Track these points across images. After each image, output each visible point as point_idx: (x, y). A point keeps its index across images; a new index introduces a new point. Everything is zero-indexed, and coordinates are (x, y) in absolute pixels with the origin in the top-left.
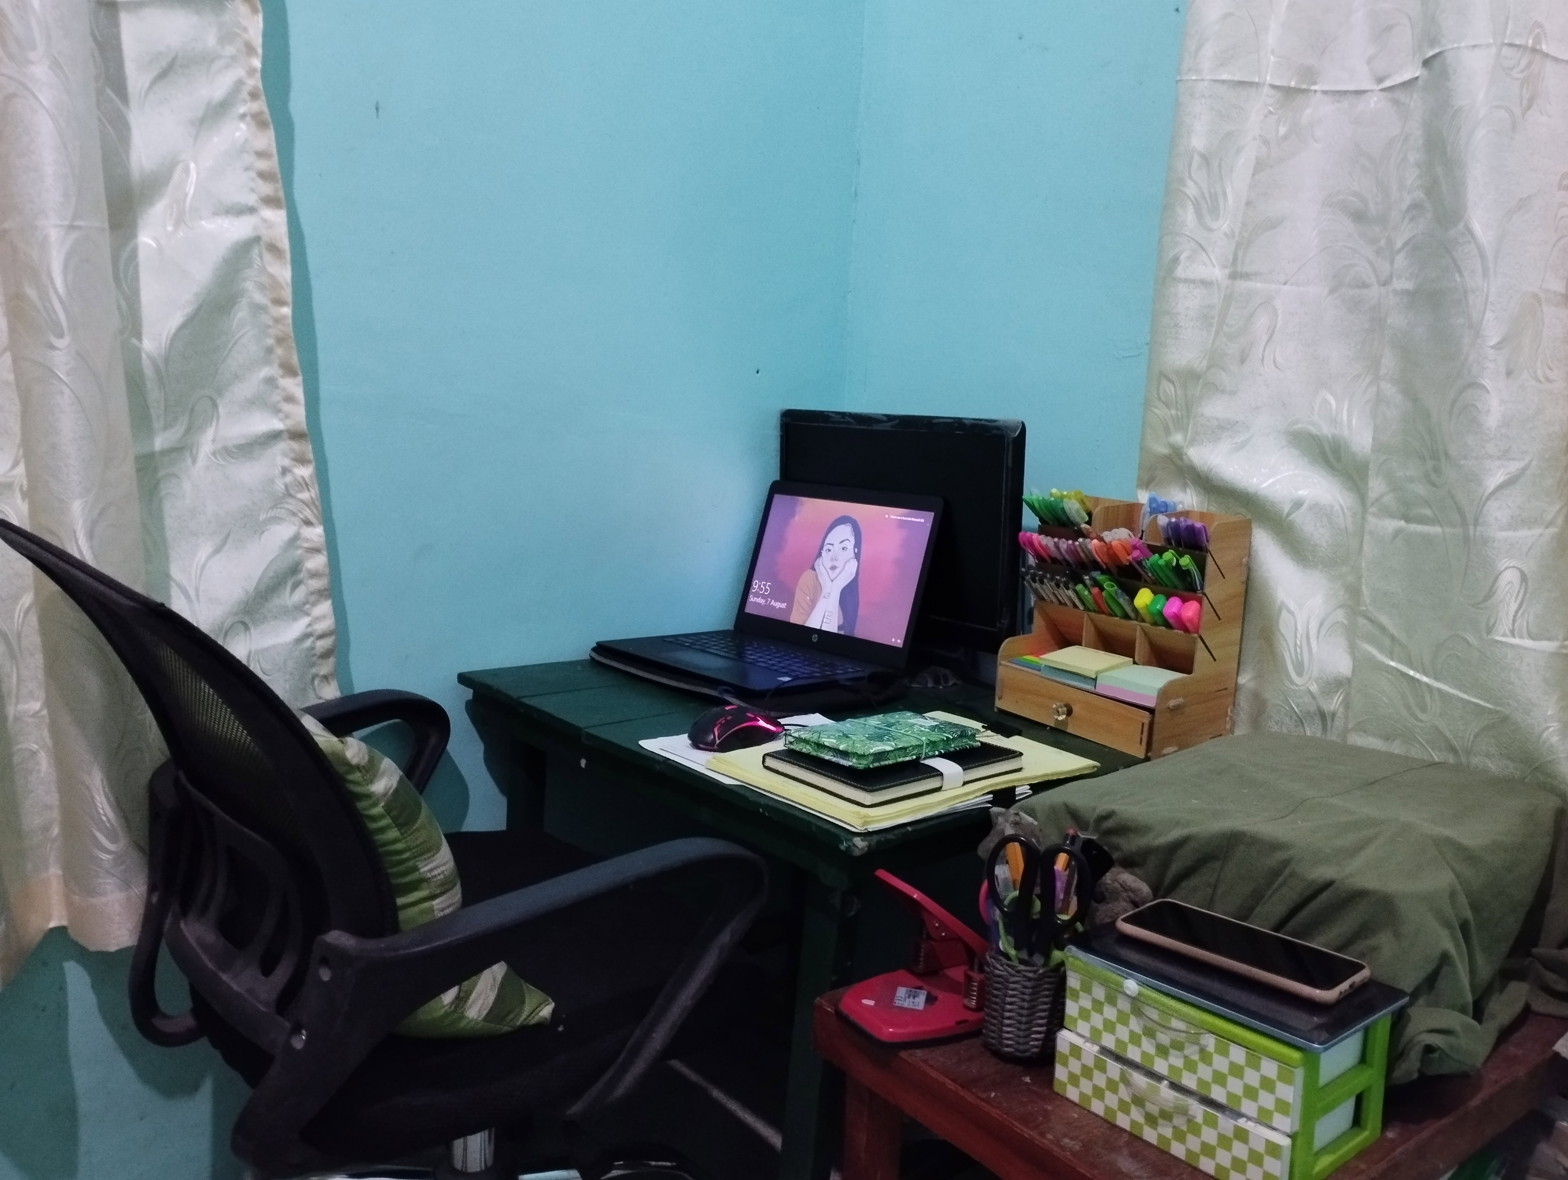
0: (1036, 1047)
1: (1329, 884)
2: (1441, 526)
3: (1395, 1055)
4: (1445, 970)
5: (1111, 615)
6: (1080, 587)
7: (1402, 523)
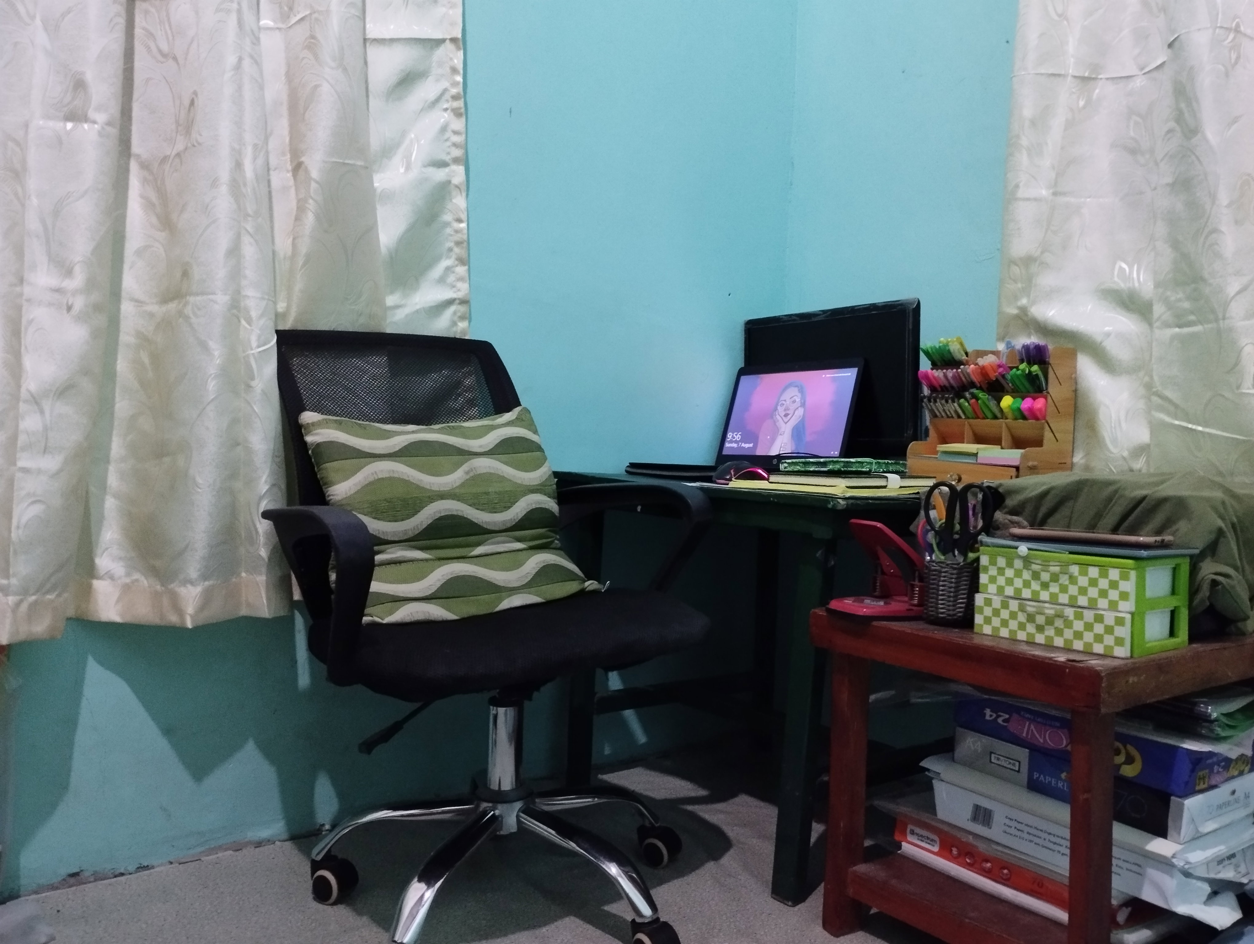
0: (960, 612)
1: (1144, 498)
2: (1202, 324)
3: (1193, 591)
4: (1222, 540)
5: (984, 418)
6: (962, 400)
7: (1177, 330)
